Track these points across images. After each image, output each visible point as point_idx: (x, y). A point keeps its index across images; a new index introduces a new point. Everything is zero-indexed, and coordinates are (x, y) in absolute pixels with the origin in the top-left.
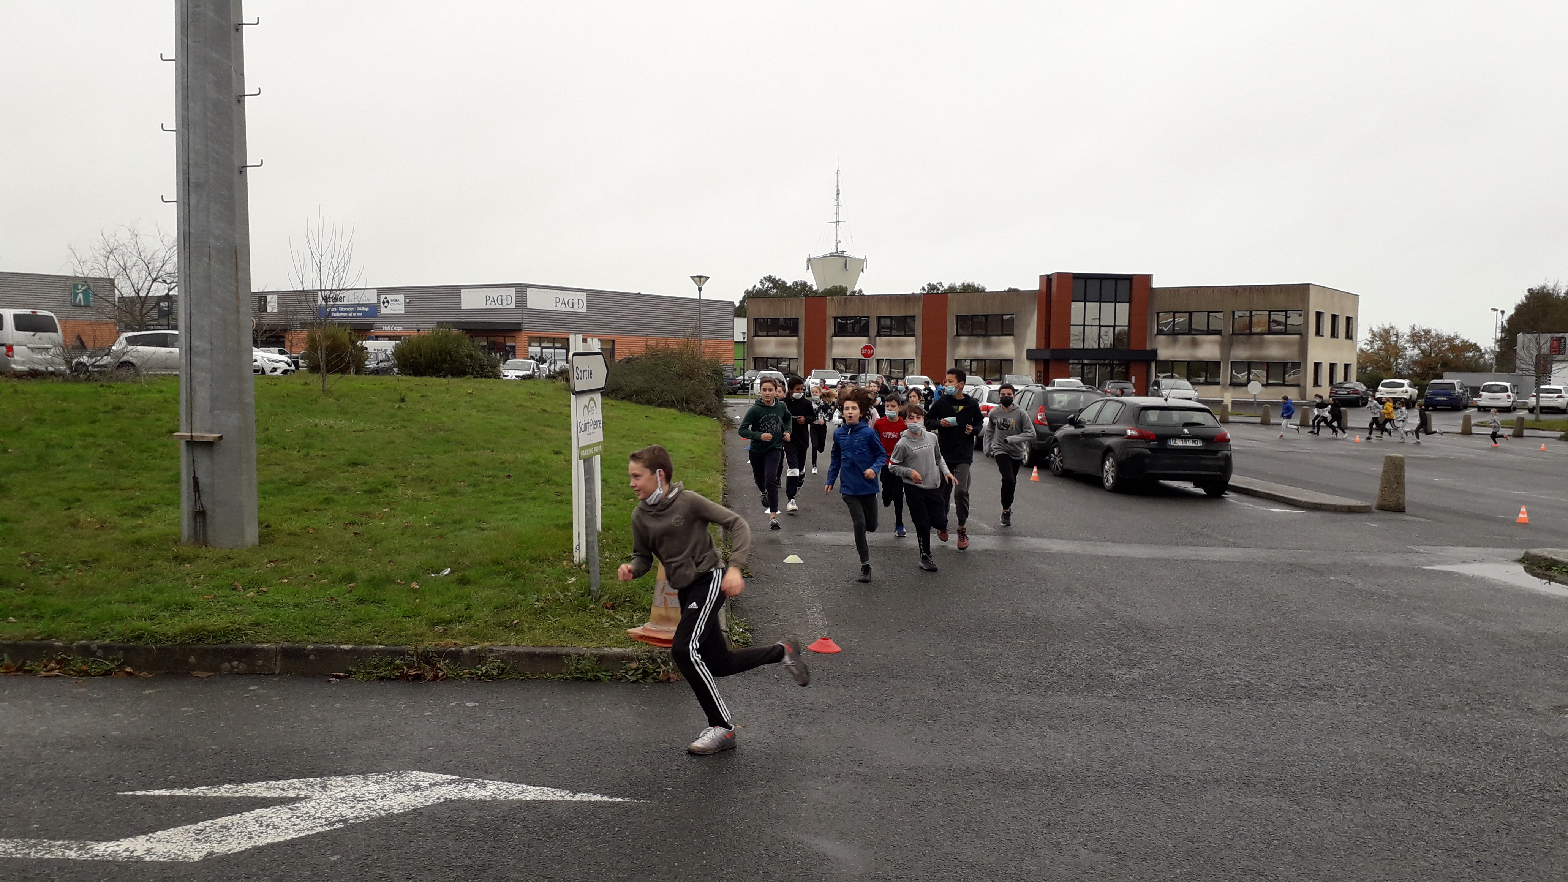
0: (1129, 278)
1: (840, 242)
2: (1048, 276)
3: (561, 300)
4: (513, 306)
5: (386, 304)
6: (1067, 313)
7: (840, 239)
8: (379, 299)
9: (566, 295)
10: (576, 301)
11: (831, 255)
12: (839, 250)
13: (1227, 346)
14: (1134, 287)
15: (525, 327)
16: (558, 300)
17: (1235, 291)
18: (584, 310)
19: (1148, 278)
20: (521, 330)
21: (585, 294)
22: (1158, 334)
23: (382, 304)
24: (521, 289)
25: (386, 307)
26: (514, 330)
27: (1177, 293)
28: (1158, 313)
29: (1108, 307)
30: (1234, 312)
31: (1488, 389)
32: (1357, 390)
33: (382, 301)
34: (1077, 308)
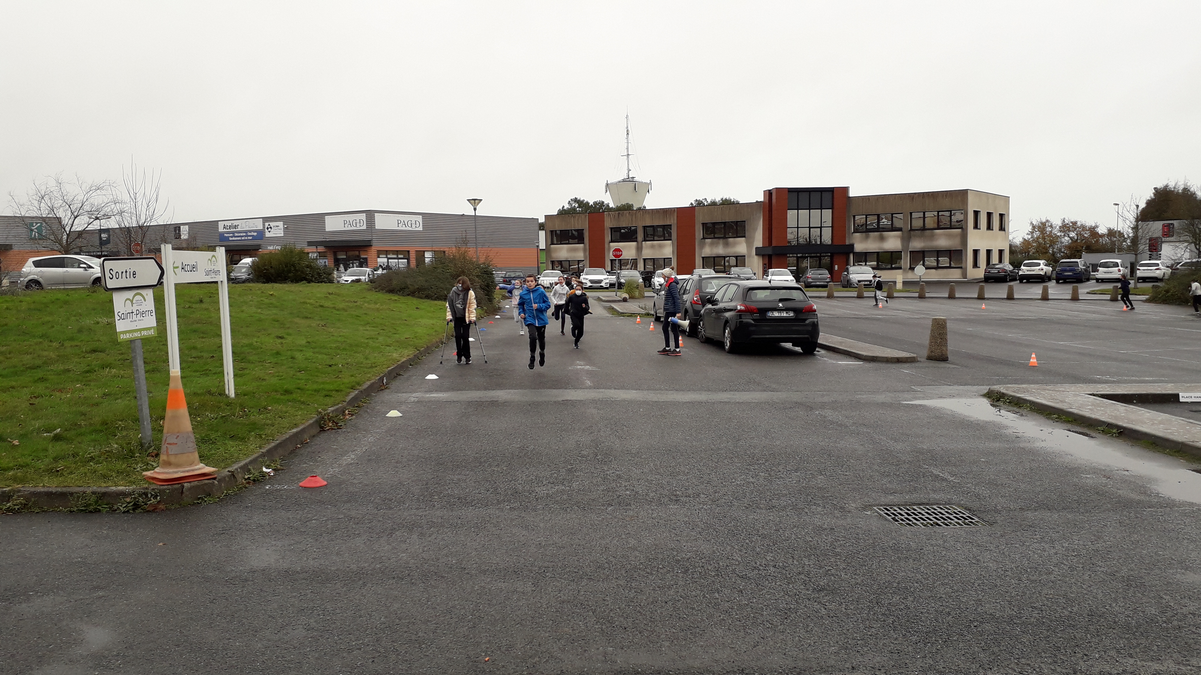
0: (831, 190)
1: (630, 170)
2: (770, 191)
3: (402, 221)
4: (364, 227)
5: (270, 229)
6: (784, 219)
7: (630, 168)
8: (264, 225)
9: (406, 218)
10: (413, 222)
11: (624, 181)
12: (630, 176)
13: (906, 240)
14: (835, 197)
15: (374, 243)
16: (399, 222)
17: (912, 197)
18: (421, 229)
19: (845, 190)
20: (371, 246)
21: (421, 216)
22: (854, 232)
23: (266, 230)
24: (370, 214)
25: (269, 232)
26: (366, 245)
27: (868, 201)
28: (854, 217)
29: (816, 213)
30: (911, 213)
31: (1105, 265)
32: (1005, 270)
33: (266, 227)
34: (791, 214)
